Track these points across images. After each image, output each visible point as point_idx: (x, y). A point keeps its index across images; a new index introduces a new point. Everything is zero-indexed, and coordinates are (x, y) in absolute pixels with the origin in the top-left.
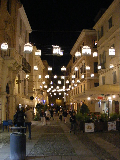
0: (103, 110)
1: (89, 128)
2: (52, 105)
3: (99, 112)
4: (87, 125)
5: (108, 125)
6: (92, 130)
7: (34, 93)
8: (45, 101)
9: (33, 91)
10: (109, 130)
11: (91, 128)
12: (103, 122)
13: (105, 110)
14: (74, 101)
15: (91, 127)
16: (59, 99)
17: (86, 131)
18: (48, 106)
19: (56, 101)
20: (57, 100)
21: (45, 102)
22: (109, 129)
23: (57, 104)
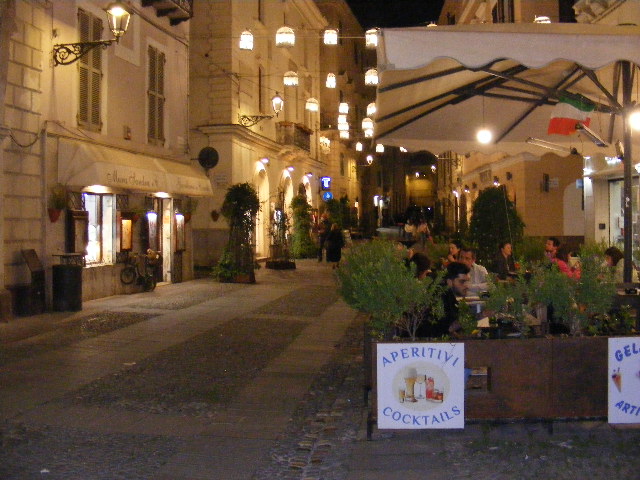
0: (602, 227)
1: (420, 389)
2: (378, 202)
3: (581, 234)
4: (394, 362)
5: (613, 365)
6: (450, 414)
7: (236, 134)
8: (329, 179)
9: (231, 125)
10: (615, 416)
11: (435, 396)
12: (566, 330)
13: (613, 223)
14: (465, 181)
15: (438, 387)
16: (421, 177)
17: (384, 422)
18: (356, 205)
19: (407, 183)
20: (410, 180)
21: (326, 185)
22: (624, 406)
23: (411, 198)
